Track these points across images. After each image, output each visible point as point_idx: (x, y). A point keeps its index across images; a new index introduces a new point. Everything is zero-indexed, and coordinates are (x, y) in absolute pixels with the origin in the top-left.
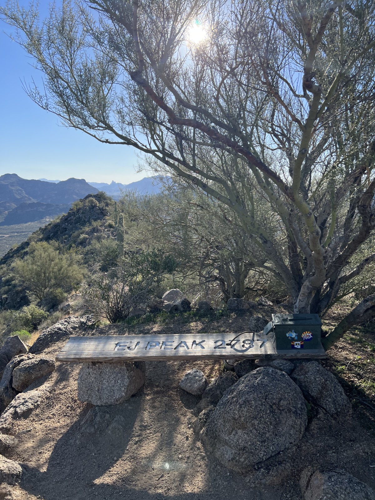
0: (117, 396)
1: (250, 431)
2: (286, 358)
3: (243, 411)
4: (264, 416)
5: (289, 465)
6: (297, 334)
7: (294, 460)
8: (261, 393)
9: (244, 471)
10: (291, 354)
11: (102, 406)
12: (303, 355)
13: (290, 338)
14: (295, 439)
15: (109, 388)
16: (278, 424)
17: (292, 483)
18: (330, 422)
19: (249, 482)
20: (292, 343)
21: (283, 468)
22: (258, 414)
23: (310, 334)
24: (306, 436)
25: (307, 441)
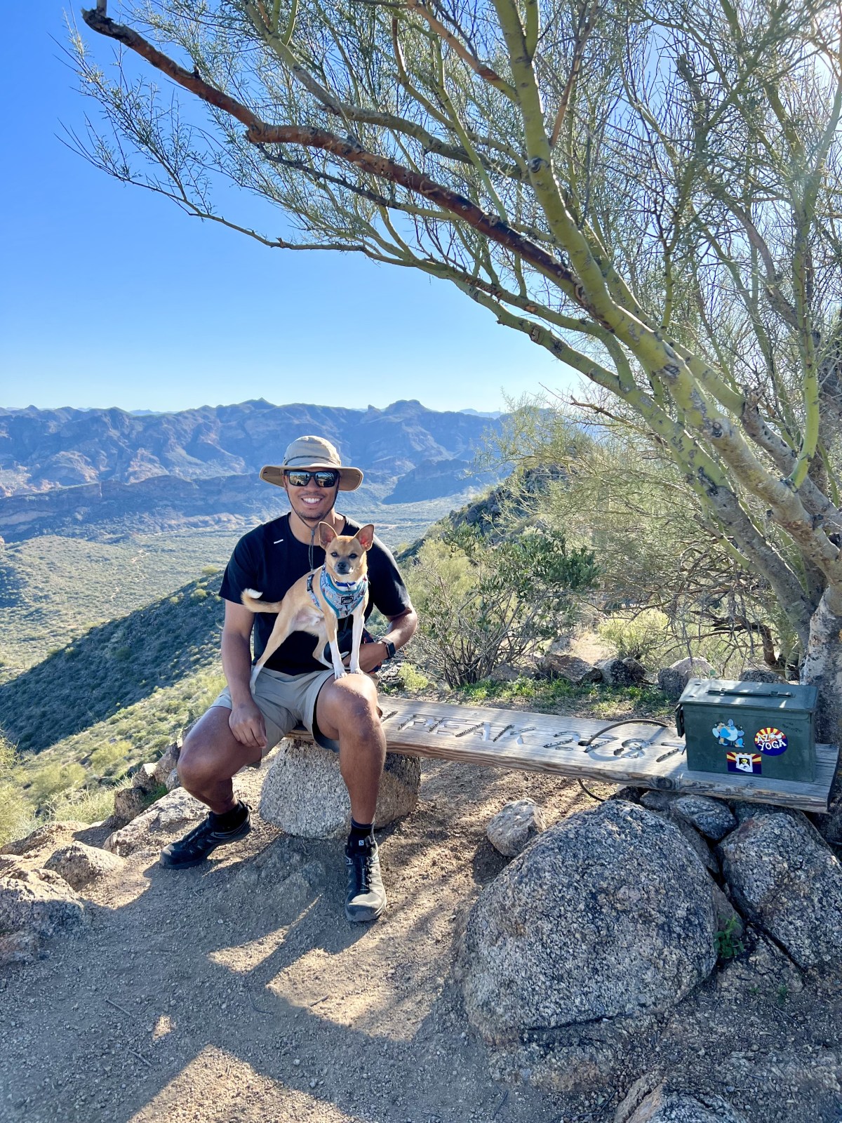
0: (329, 821)
1: (530, 945)
2: (712, 794)
3: (521, 891)
4: (569, 915)
5: (609, 1053)
6: (742, 733)
7: (633, 1048)
8: (575, 856)
9: (498, 1037)
10: (725, 785)
11: (298, 837)
12: (760, 793)
13: (722, 741)
14: (657, 998)
15: (315, 801)
16: (603, 944)
17: (601, 1100)
18: (785, 982)
19: (494, 1066)
20: (729, 757)
21: (588, 1056)
22: (554, 908)
23: (779, 736)
24: (696, 998)
25: (692, 1014)
